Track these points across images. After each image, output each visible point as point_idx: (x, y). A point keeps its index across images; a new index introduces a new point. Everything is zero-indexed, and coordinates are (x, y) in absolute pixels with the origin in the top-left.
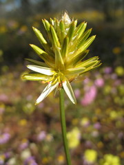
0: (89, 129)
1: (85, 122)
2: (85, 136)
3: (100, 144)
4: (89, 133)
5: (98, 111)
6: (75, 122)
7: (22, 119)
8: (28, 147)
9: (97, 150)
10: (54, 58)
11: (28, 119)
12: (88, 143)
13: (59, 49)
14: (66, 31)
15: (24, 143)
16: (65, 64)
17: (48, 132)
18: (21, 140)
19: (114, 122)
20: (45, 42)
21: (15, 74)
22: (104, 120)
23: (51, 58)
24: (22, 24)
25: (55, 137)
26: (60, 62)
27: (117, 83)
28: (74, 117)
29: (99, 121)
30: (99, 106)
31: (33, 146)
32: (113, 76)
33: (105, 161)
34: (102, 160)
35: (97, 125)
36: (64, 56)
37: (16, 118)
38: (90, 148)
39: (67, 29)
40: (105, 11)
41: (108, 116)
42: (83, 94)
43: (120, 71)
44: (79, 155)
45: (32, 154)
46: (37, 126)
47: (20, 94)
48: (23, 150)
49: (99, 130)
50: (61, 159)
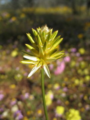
0: (60, 91)
1: (56, 86)
2: (57, 96)
3: (67, 102)
4: (59, 94)
5: (66, 79)
6: (50, 86)
7: (12, 84)
8: (17, 104)
9: (64, 106)
10: (39, 51)
11: (16, 84)
12: (59, 101)
13: (42, 46)
14: (46, 37)
15: (14, 101)
16: (45, 55)
17: (30, 93)
18: (11, 99)
19: (77, 87)
20: (33, 42)
21: (8, 51)
22: (70, 85)
23: (37, 51)
24: (12, 15)
25: (35, 97)
26: (42, 54)
27: (80, 59)
28: (49, 83)
29: (66, 86)
30: (67, 76)
31: (20, 103)
32: (78, 54)
33: (69, 113)
34: (67, 113)
35: (65, 89)
36: (44, 51)
37: (8, 83)
38: (60, 105)
39: (47, 36)
40: (73, 7)
41: (73, 83)
42: (55, 67)
43: (82, 51)
44: (52, 110)
45: (19, 109)
46: (23, 89)
47: (11, 66)
48: (13, 106)
49: (66, 93)
50: (40, 112)
